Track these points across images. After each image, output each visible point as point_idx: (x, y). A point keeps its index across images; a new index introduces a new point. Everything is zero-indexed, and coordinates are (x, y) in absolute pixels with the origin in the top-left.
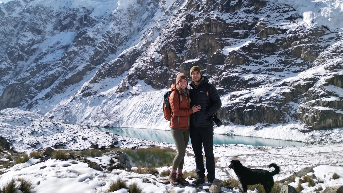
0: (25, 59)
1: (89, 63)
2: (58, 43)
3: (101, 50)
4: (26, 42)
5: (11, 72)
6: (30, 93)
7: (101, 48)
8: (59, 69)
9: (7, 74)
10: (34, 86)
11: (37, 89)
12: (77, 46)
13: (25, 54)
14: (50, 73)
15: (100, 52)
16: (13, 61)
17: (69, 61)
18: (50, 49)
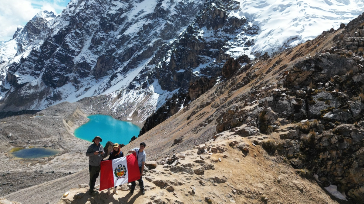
0: (115, 29)
1: (160, 38)
2: (142, 12)
3: (173, 24)
4: (116, 12)
5: (104, 42)
6: (115, 64)
7: (172, 21)
8: (136, 43)
9: (101, 44)
10: (118, 58)
11: (120, 61)
12: (152, 19)
13: (115, 24)
14: (130, 46)
15: (171, 25)
16: (105, 32)
17: (145, 35)
18: (135, 18)
